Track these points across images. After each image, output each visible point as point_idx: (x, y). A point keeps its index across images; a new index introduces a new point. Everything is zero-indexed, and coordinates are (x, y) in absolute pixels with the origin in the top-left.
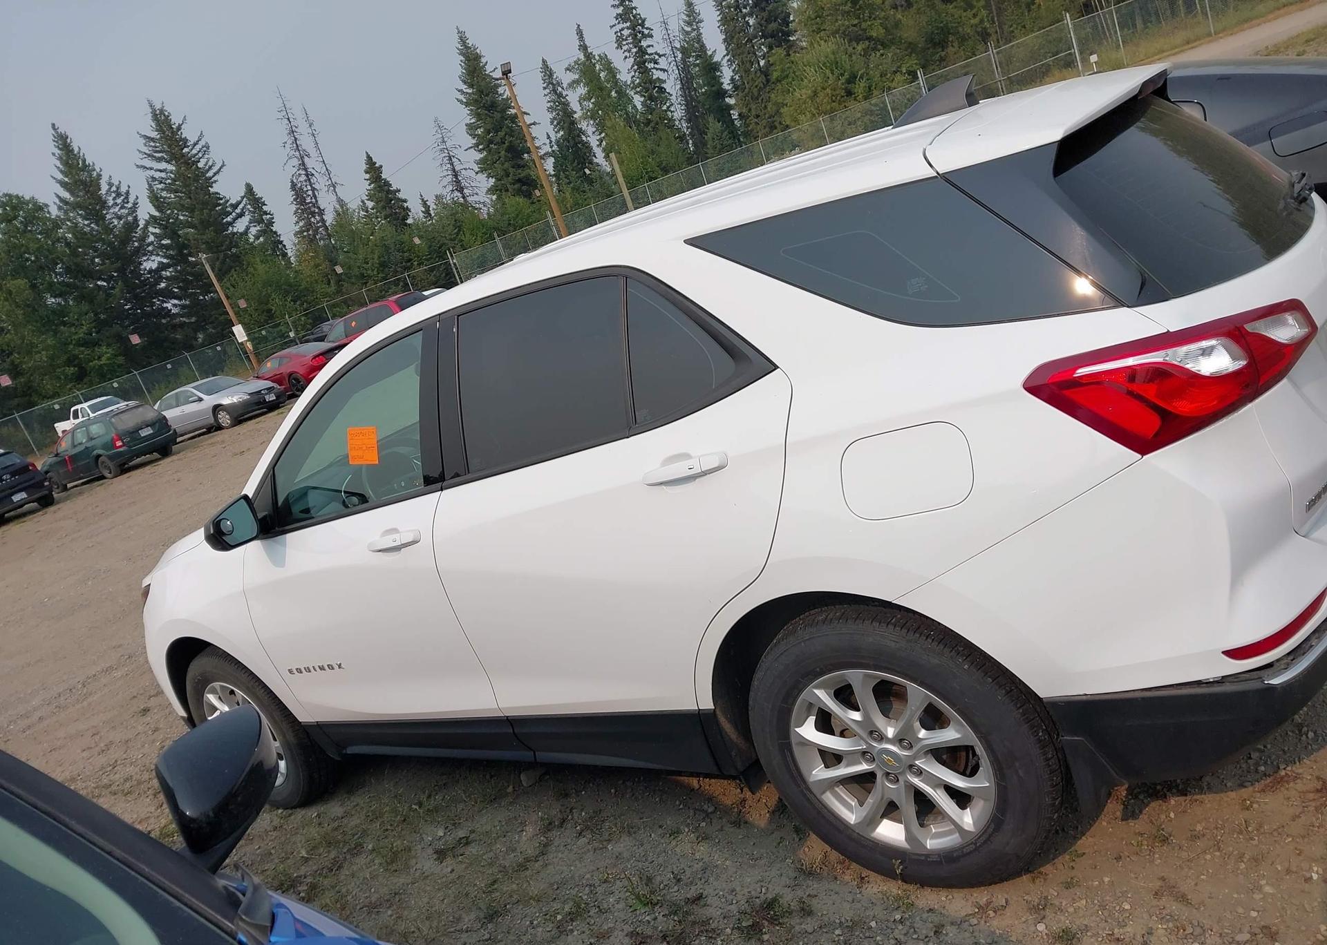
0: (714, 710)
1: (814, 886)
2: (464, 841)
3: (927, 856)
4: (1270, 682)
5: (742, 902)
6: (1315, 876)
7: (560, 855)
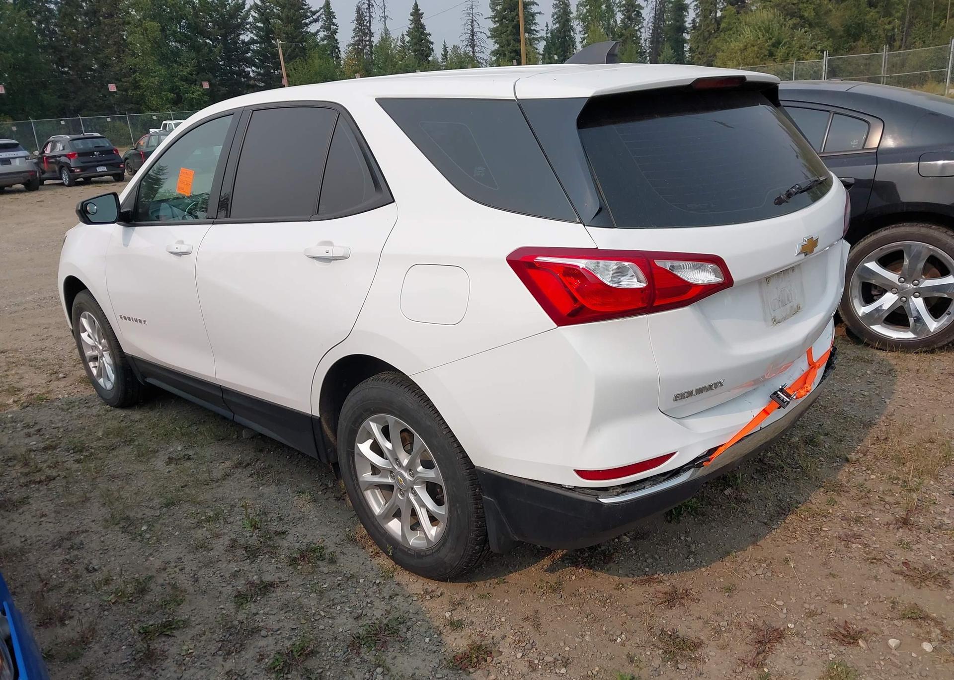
0: (320, 418)
1: (350, 548)
2: (186, 457)
3: (409, 549)
4: (600, 500)
5: (305, 544)
6: (619, 640)
7: (231, 483)
